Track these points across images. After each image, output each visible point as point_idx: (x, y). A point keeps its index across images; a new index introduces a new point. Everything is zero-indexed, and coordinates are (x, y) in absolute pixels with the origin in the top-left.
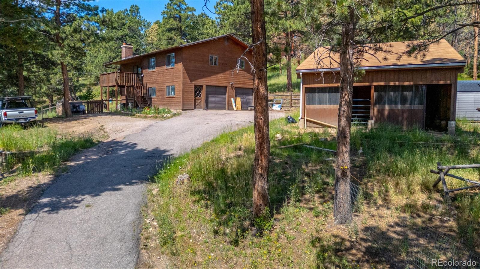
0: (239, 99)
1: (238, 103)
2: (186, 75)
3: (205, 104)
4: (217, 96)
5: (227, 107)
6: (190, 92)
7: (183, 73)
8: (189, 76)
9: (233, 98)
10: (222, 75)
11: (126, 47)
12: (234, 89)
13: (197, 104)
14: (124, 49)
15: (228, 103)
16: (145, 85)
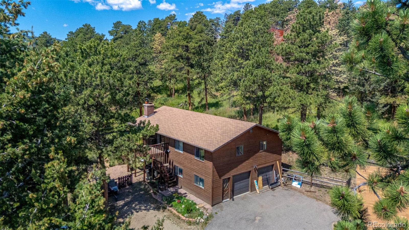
0: (260, 178)
1: (260, 182)
2: (216, 173)
3: (231, 193)
4: (241, 182)
5: (250, 190)
6: (219, 186)
7: (213, 171)
8: (218, 173)
9: (255, 179)
10: (247, 161)
11: (148, 107)
12: (256, 171)
13: (224, 195)
14: (146, 108)
15: (251, 186)
16: (171, 161)
